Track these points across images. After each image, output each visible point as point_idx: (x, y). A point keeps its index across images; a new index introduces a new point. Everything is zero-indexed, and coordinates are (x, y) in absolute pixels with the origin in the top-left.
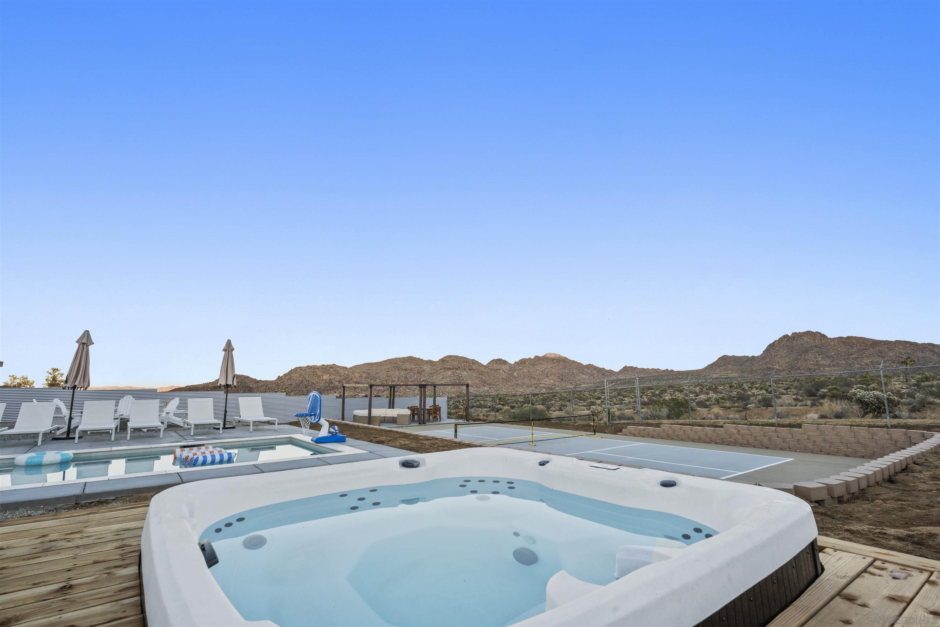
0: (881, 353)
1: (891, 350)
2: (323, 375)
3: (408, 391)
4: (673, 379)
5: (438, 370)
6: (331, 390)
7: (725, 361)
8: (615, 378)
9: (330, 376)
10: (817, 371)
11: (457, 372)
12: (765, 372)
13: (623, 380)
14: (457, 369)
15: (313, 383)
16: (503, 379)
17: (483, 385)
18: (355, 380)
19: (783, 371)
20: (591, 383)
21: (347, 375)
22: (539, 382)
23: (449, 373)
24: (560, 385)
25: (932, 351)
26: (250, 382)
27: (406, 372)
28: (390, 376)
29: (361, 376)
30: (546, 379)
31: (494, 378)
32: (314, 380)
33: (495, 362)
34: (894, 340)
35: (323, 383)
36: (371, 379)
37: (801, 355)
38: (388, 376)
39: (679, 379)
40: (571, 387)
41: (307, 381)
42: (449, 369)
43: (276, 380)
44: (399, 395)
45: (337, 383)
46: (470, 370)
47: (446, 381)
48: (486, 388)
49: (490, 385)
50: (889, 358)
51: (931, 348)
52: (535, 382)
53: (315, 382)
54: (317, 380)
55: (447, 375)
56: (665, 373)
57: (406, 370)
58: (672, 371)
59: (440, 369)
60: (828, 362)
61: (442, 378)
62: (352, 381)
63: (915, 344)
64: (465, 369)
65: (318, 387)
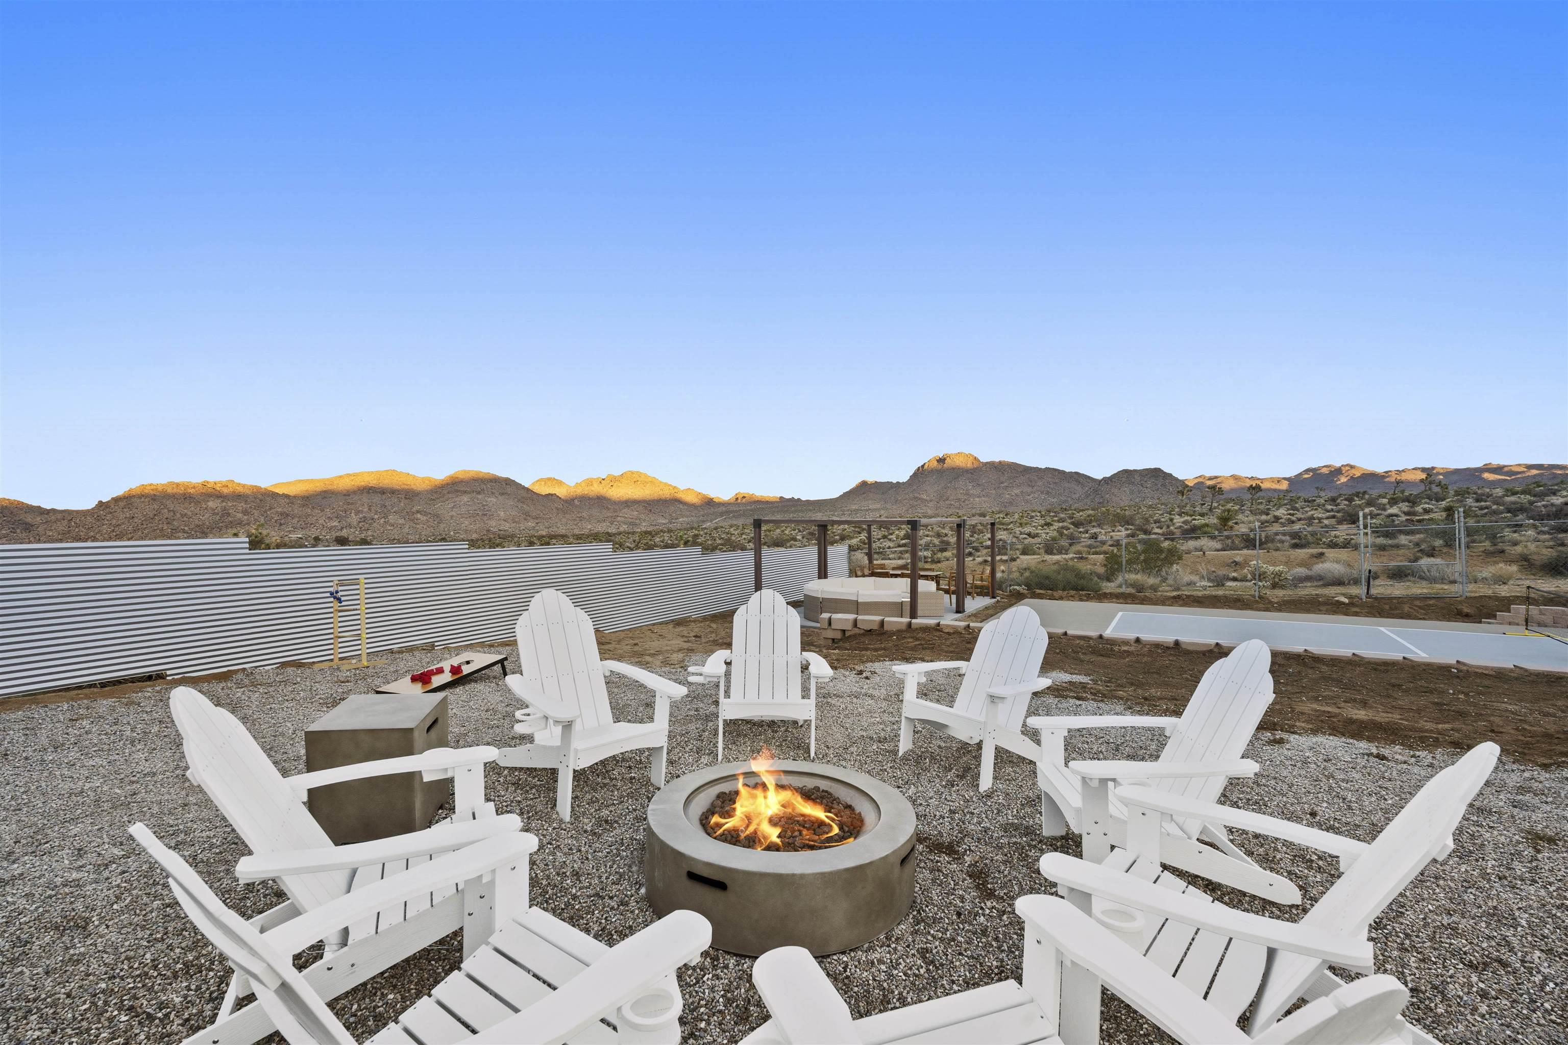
0: (1031, 481)
1: (1041, 478)
2: (208, 501)
3: (389, 528)
4: (802, 511)
5: (444, 495)
6: (227, 527)
7: (864, 488)
8: (724, 509)
9: (223, 501)
10: (967, 502)
11: (480, 497)
12: (911, 502)
13: (736, 511)
14: (479, 493)
15: (183, 515)
16: (557, 509)
17: (525, 519)
18: (279, 510)
19: (931, 501)
20: (692, 516)
21: (261, 500)
22: (616, 514)
23: (465, 498)
24: (647, 519)
25: (1077, 481)
26: (26, 512)
27: (384, 497)
28: (352, 504)
29: (292, 503)
30: (625, 510)
31: (543, 508)
32: (187, 509)
33: (543, 483)
34: (1043, 467)
35: (207, 516)
36: (313, 508)
37: (950, 482)
38: (349, 504)
39: (810, 510)
40: (664, 522)
41: (169, 511)
42: (465, 492)
43: (93, 509)
44: (373, 536)
45: (239, 515)
46: (502, 494)
47: (459, 512)
48: (530, 524)
49: (537, 518)
50: (1039, 489)
51: (1076, 476)
52: (609, 514)
53: (189, 513)
54: (193, 508)
55: (460, 501)
56: (791, 503)
57: (384, 493)
58: (799, 499)
59: (448, 493)
60: (977, 491)
61: (453, 507)
62: (273, 511)
63: (1063, 472)
64: (492, 493)
65: (197, 522)
